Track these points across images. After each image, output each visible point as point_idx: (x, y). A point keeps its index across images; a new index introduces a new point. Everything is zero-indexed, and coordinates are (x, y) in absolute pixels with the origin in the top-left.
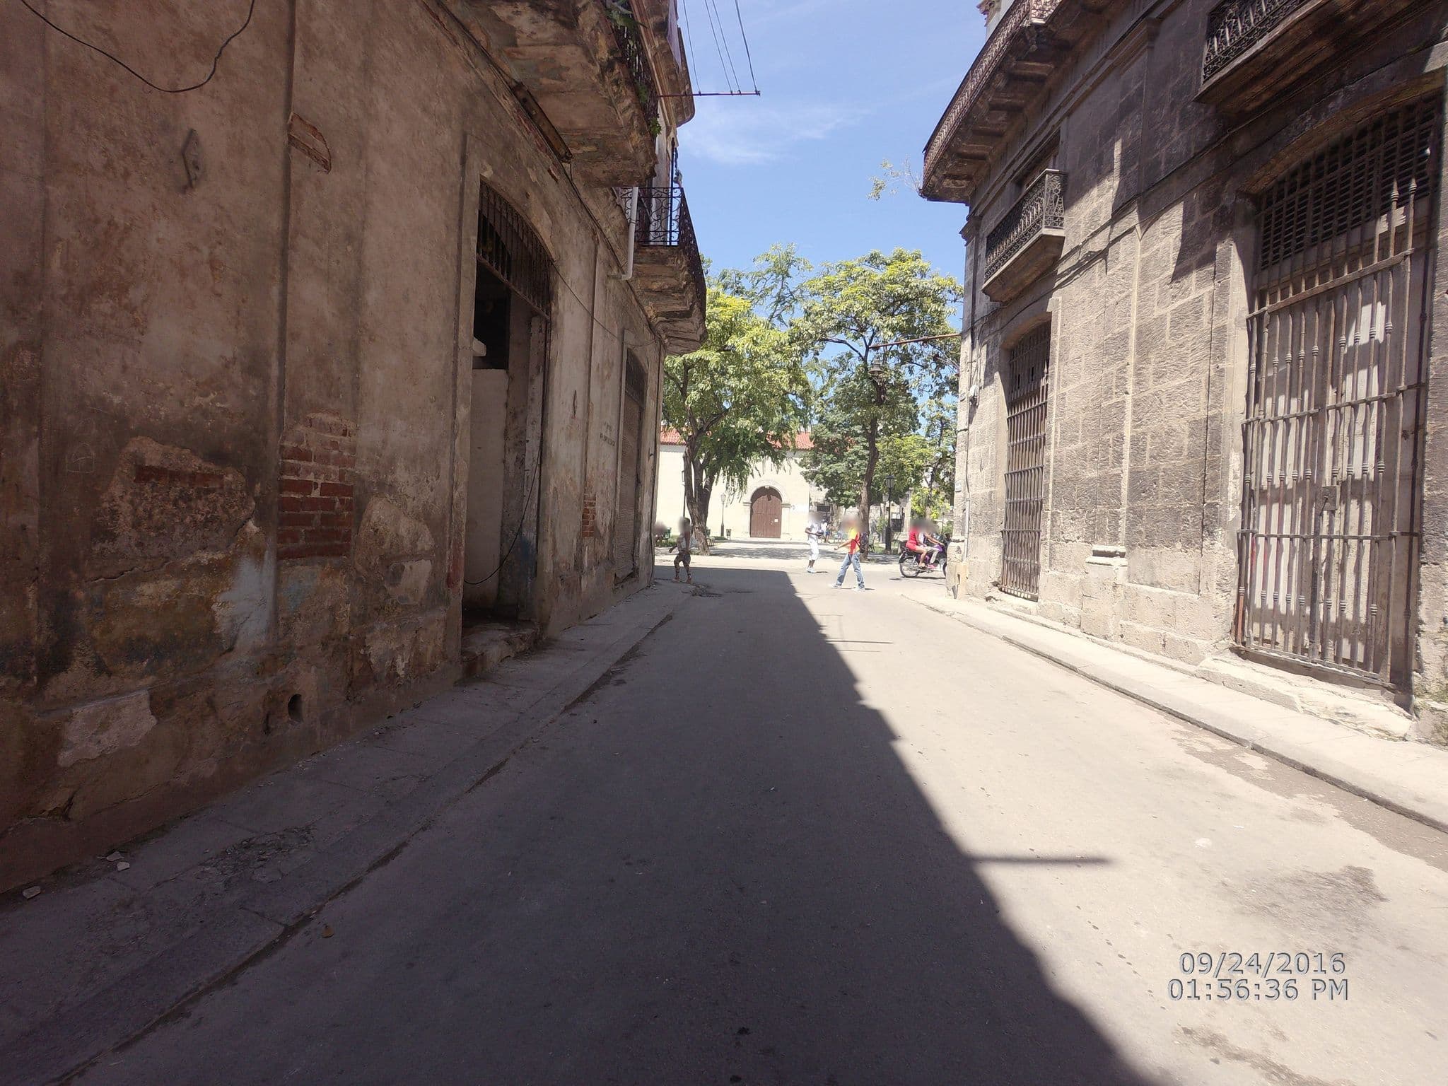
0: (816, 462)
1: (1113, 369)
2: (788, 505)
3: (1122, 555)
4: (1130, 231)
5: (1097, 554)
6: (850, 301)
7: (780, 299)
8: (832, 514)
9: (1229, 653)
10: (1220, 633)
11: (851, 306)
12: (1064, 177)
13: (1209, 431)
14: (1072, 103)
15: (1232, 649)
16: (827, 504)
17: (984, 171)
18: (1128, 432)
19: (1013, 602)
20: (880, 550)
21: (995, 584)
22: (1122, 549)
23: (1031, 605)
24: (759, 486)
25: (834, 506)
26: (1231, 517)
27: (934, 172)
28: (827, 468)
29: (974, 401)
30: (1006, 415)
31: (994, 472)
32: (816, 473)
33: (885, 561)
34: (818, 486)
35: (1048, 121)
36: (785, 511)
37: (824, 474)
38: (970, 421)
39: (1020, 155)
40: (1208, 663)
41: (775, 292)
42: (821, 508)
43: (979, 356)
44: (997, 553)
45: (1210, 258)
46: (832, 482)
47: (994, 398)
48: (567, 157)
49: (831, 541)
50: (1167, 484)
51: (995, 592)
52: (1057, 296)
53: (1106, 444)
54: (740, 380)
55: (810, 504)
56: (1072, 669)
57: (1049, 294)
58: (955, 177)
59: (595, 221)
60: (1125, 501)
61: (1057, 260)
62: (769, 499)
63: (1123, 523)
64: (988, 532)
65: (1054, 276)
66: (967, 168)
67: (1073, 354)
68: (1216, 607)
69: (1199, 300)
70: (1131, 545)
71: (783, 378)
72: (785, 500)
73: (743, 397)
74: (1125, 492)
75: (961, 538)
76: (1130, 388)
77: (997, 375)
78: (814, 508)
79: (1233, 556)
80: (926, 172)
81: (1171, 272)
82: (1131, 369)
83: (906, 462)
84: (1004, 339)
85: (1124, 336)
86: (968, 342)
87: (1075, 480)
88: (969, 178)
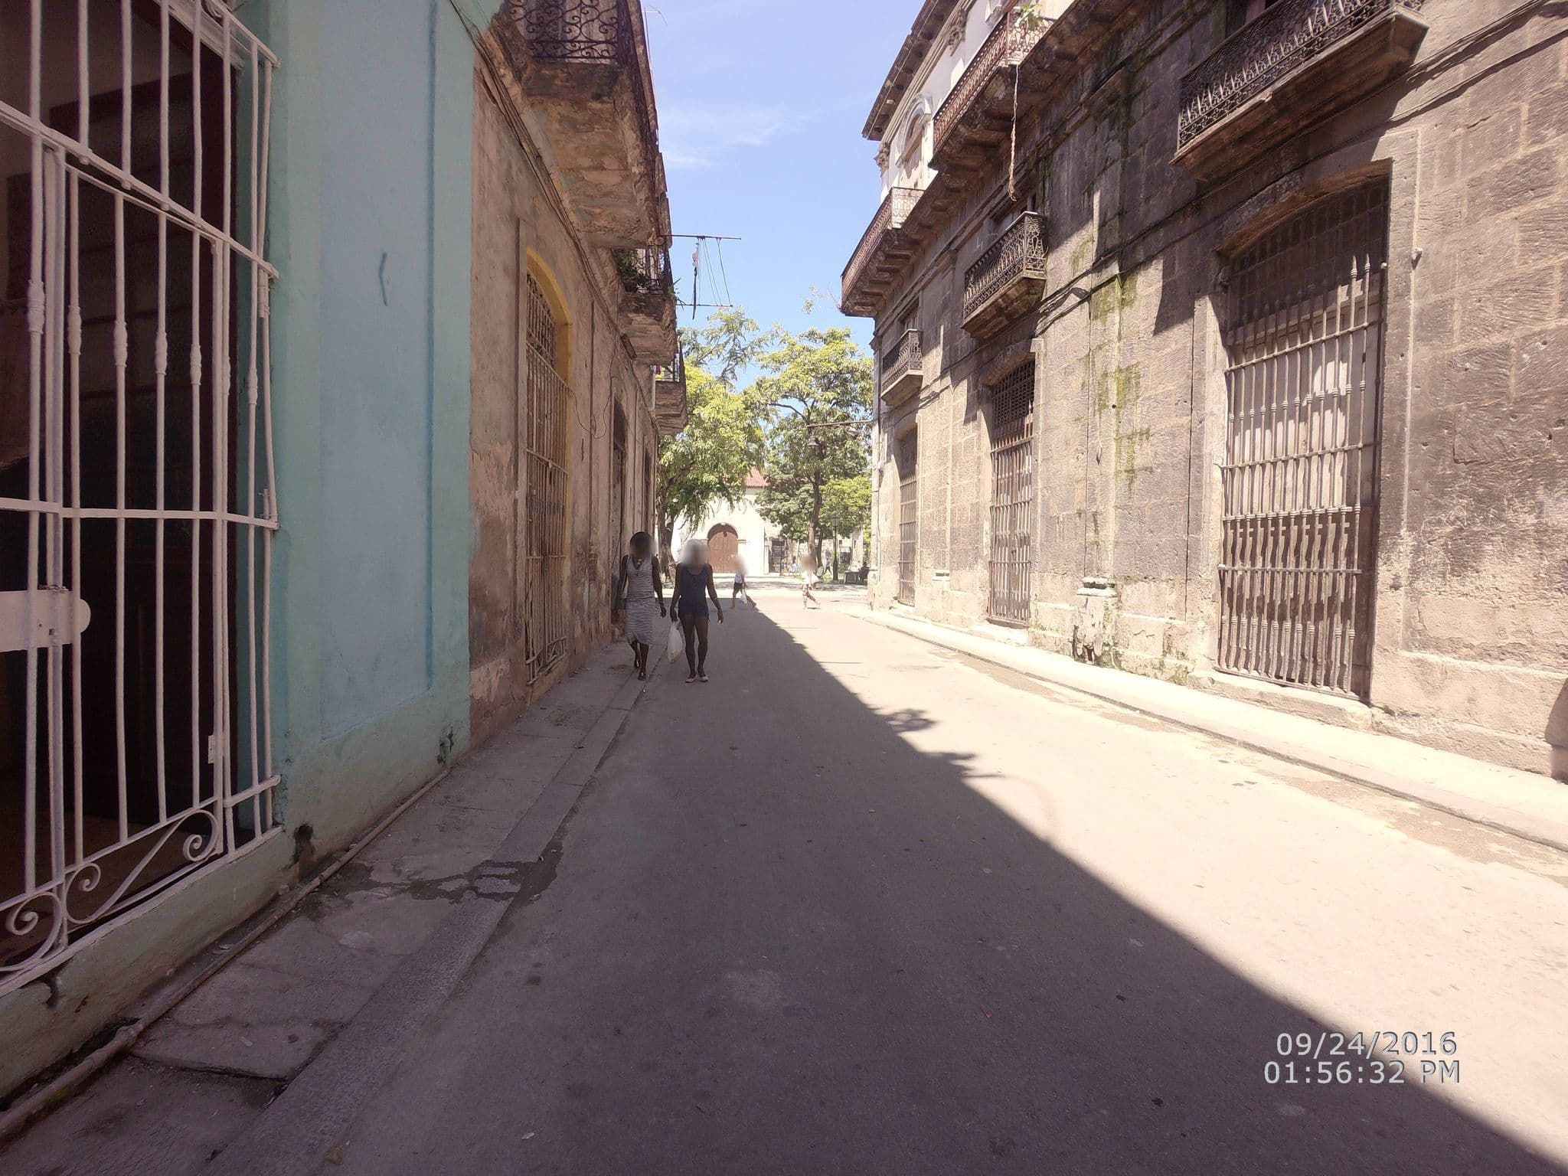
0: (771, 500)
1: (942, 468)
2: (744, 541)
3: (948, 575)
4: (947, 388)
5: (938, 575)
6: (794, 380)
7: (733, 355)
8: (787, 548)
9: (986, 622)
10: (981, 612)
11: (795, 384)
12: (921, 334)
13: (976, 507)
14: (925, 280)
15: (988, 620)
16: (781, 539)
17: (882, 303)
18: (949, 506)
19: (901, 609)
20: (828, 581)
21: (896, 598)
22: (948, 572)
23: (911, 609)
24: (715, 524)
25: (789, 541)
26: (985, 554)
27: (848, 299)
28: (780, 506)
29: (881, 472)
30: (899, 484)
31: (893, 523)
32: (771, 510)
33: (832, 589)
34: (772, 522)
35: (913, 288)
36: (741, 546)
37: (778, 511)
38: (880, 486)
39: (900, 304)
40: (976, 627)
41: (729, 347)
42: (775, 542)
43: (883, 440)
44: (897, 576)
45: (974, 418)
46: (785, 518)
47: (892, 470)
48: (634, 357)
49: (787, 574)
50: (964, 536)
51: (895, 604)
52: (920, 414)
53: (939, 511)
54: (705, 442)
55: (765, 539)
56: (911, 635)
57: (915, 411)
58: (863, 305)
59: (636, 378)
60: (948, 545)
61: (919, 390)
62: (726, 535)
63: (948, 558)
64: (890, 564)
65: (919, 400)
66: (869, 300)
67: (927, 454)
68: (979, 599)
69: (972, 439)
70: (951, 570)
71: (741, 439)
72: (740, 537)
73: (708, 456)
74: (948, 540)
75: (876, 568)
76: (949, 481)
77: (893, 456)
78: (770, 543)
79: (987, 573)
80: (844, 295)
81: (963, 419)
82: (949, 470)
83: (850, 502)
84: (896, 433)
85: (946, 449)
86: (876, 428)
87: (929, 531)
88: (873, 305)
